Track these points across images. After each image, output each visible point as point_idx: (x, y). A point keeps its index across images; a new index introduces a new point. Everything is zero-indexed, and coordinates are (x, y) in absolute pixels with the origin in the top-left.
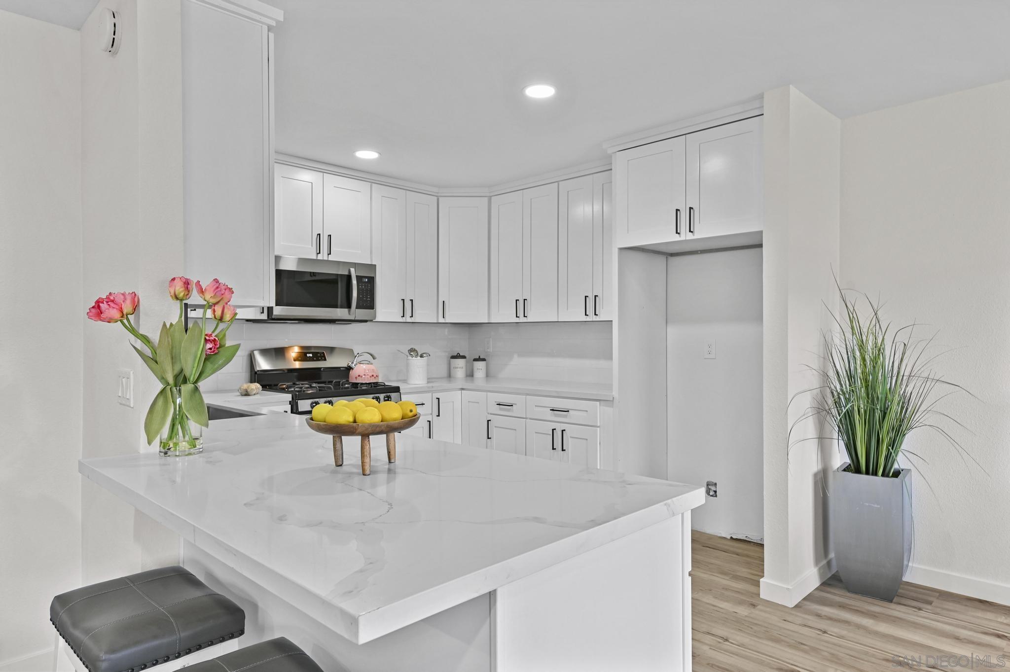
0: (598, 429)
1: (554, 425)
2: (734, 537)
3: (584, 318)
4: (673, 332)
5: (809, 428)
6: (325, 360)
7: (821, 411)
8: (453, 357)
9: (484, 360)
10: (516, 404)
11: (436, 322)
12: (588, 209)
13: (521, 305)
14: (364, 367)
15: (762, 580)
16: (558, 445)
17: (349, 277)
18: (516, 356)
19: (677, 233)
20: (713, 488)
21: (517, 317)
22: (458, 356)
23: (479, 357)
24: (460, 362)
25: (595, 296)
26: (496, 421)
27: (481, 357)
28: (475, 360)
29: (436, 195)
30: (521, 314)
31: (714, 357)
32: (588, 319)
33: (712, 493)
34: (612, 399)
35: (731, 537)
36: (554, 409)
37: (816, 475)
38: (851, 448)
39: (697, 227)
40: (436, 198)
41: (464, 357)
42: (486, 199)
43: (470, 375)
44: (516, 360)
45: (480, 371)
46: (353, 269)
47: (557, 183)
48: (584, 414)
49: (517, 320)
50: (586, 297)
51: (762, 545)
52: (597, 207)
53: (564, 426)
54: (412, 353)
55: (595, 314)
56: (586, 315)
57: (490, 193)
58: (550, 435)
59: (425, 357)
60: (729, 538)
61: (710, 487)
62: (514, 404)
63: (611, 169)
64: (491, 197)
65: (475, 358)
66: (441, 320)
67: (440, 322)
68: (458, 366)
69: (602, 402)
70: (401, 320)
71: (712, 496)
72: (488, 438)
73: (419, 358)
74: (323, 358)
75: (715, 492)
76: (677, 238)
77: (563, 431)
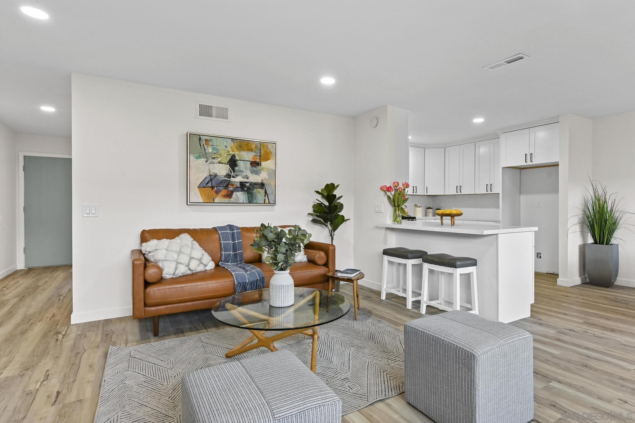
2: (548, 273)
3: (486, 193)
4: (523, 198)
5: (577, 228)
7: (582, 223)
8: (427, 208)
9: (440, 209)
13: (459, 188)
15: (558, 279)
19: (526, 162)
20: (539, 255)
21: (457, 192)
22: (429, 208)
23: (438, 208)
25: (491, 184)
28: (436, 209)
29: (424, 148)
30: (459, 191)
31: (540, 206)
32: (488, 193)
34: (499, 221)
35: (547, 273)
37: (580, 246)
38: (594, 236)
39: (534, 160)
41: (432, 208)
42: (444, 148)
47: (475, 143)
49: (457, 194)
50: (487, 184)
51: (558, 275)
54: (416, 206)
55: (491, 191)
56: (487, 191)
57: (445, 146)
59: (421, 207)
60: (546, 273)
63: (499, 138)
66: (426, 194)
68: (430, 211)
69: (495, 222)
70: (413, 194)
75: (540, 257)
76: (526, 164)
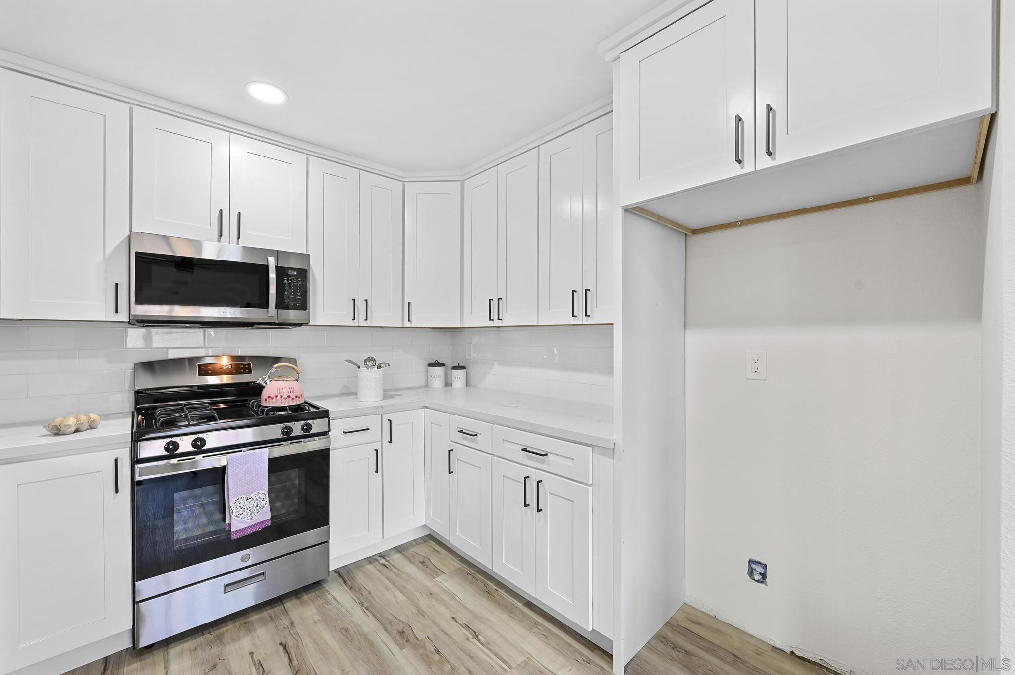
0: (590, 488)
1: (527, 471)
3: (572, 321)
4: (694, 339)
6: (250, 372)
8: (431, 365)
9: (464, 368)
10: (481, 434)
11: (401, 326)
12: (577, 207)
13: (495, 306)
14: (283, 384)
16: (532, 499)
17: (266, 268)
18: (496, 364)
20: (760, 570)
21: (490, 320)
22: (436, 364)
23: (459, 364)
24: (438, 370)
25: (587, 290)
26: (460, 453)
27: (460, 365)
28: (454, 368)
29: (402, 179)
30: (494, 316)
31: (765, 379)
32: (577, 322)
33: (757, 577)
34: (611, 447)
36: (528, 449)
40: (401, 183)
41: (442, 365)
42: (458, 184)
43: (448, 384)
44: (497, 369)
45: (459, 380)
46: (273, 258)
47: (537, 148)
48: (568, 462)
49: (492, 324)
50: (573, 292)
52: (589, 206)
53: (540, 476)
54: (368, 363)
55: (586, 315)
56: (573, 316)
57: (463, 176)
58: (522, 483)
59: (383, 367)
61: (753, 566)
62: (479, 433)
64: (464, 181)
65: (455, 365)
66: (407, 324)
67: (405, 326)
68: (435, 375)
69: (595, 448)
70: (352, 324)
71: (758, 581)
72: (450, 473)
73: (375, 369)
74: (247, 371)
75: (764, 576)
77: (538, 483)
